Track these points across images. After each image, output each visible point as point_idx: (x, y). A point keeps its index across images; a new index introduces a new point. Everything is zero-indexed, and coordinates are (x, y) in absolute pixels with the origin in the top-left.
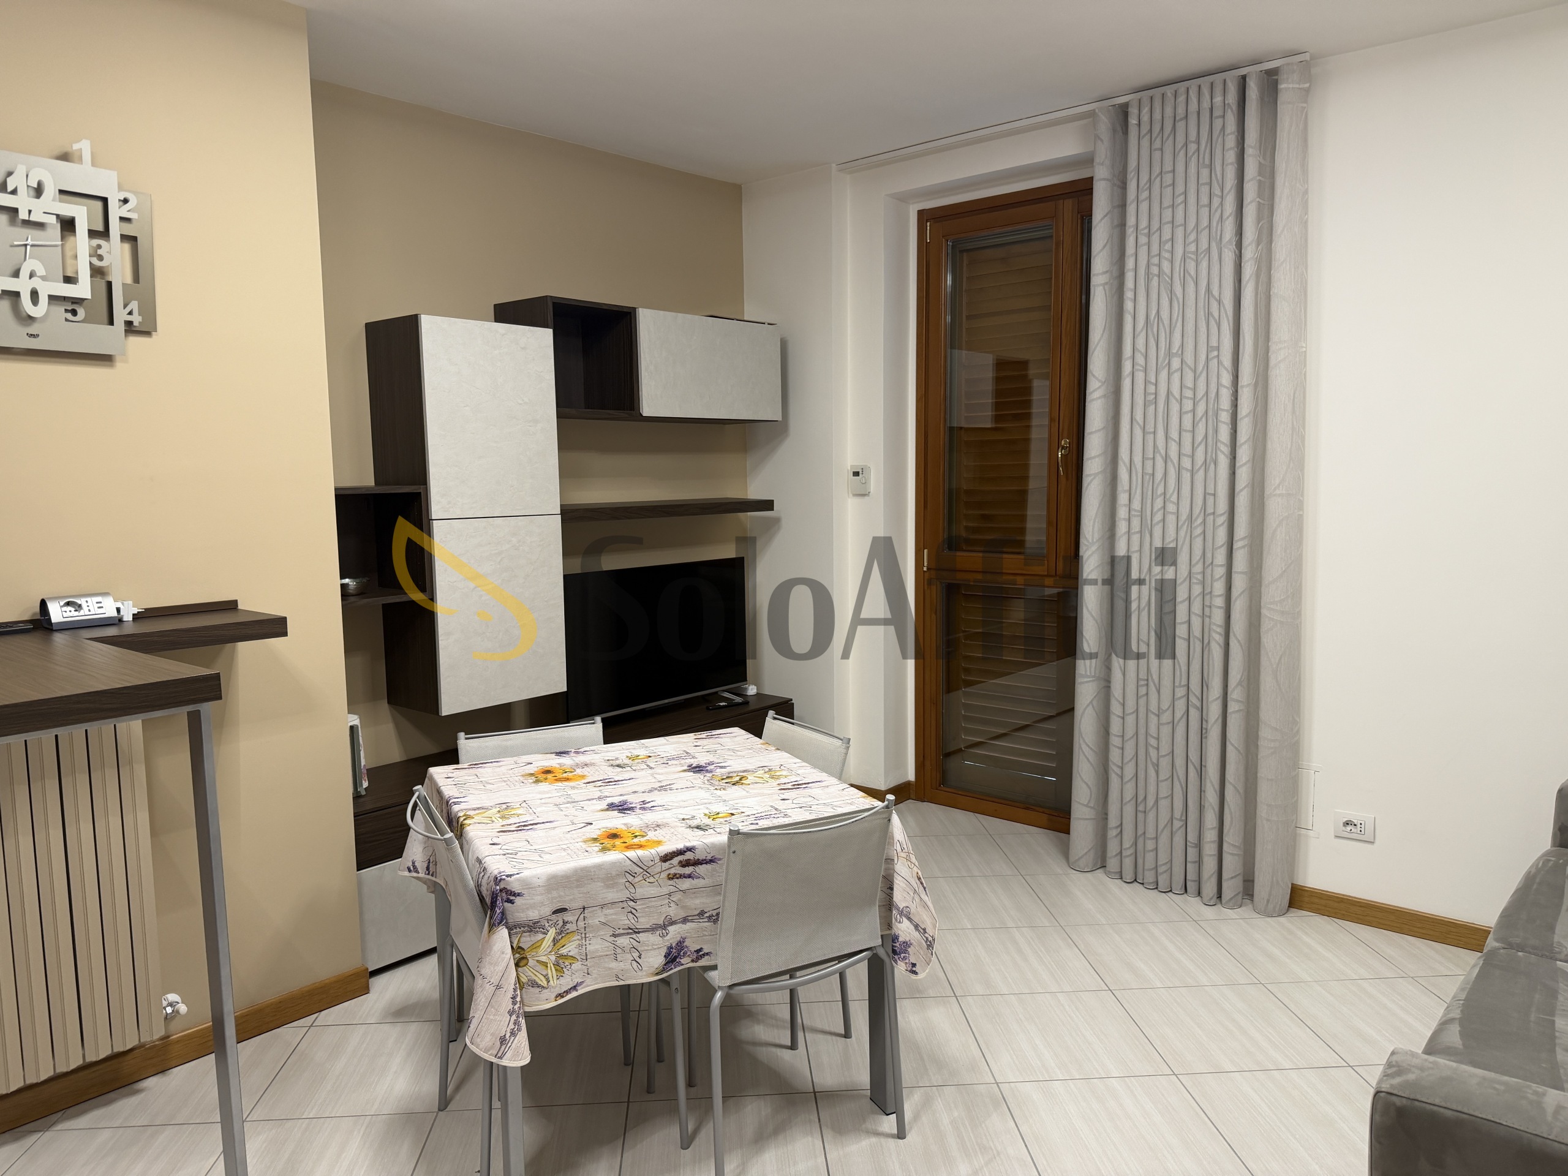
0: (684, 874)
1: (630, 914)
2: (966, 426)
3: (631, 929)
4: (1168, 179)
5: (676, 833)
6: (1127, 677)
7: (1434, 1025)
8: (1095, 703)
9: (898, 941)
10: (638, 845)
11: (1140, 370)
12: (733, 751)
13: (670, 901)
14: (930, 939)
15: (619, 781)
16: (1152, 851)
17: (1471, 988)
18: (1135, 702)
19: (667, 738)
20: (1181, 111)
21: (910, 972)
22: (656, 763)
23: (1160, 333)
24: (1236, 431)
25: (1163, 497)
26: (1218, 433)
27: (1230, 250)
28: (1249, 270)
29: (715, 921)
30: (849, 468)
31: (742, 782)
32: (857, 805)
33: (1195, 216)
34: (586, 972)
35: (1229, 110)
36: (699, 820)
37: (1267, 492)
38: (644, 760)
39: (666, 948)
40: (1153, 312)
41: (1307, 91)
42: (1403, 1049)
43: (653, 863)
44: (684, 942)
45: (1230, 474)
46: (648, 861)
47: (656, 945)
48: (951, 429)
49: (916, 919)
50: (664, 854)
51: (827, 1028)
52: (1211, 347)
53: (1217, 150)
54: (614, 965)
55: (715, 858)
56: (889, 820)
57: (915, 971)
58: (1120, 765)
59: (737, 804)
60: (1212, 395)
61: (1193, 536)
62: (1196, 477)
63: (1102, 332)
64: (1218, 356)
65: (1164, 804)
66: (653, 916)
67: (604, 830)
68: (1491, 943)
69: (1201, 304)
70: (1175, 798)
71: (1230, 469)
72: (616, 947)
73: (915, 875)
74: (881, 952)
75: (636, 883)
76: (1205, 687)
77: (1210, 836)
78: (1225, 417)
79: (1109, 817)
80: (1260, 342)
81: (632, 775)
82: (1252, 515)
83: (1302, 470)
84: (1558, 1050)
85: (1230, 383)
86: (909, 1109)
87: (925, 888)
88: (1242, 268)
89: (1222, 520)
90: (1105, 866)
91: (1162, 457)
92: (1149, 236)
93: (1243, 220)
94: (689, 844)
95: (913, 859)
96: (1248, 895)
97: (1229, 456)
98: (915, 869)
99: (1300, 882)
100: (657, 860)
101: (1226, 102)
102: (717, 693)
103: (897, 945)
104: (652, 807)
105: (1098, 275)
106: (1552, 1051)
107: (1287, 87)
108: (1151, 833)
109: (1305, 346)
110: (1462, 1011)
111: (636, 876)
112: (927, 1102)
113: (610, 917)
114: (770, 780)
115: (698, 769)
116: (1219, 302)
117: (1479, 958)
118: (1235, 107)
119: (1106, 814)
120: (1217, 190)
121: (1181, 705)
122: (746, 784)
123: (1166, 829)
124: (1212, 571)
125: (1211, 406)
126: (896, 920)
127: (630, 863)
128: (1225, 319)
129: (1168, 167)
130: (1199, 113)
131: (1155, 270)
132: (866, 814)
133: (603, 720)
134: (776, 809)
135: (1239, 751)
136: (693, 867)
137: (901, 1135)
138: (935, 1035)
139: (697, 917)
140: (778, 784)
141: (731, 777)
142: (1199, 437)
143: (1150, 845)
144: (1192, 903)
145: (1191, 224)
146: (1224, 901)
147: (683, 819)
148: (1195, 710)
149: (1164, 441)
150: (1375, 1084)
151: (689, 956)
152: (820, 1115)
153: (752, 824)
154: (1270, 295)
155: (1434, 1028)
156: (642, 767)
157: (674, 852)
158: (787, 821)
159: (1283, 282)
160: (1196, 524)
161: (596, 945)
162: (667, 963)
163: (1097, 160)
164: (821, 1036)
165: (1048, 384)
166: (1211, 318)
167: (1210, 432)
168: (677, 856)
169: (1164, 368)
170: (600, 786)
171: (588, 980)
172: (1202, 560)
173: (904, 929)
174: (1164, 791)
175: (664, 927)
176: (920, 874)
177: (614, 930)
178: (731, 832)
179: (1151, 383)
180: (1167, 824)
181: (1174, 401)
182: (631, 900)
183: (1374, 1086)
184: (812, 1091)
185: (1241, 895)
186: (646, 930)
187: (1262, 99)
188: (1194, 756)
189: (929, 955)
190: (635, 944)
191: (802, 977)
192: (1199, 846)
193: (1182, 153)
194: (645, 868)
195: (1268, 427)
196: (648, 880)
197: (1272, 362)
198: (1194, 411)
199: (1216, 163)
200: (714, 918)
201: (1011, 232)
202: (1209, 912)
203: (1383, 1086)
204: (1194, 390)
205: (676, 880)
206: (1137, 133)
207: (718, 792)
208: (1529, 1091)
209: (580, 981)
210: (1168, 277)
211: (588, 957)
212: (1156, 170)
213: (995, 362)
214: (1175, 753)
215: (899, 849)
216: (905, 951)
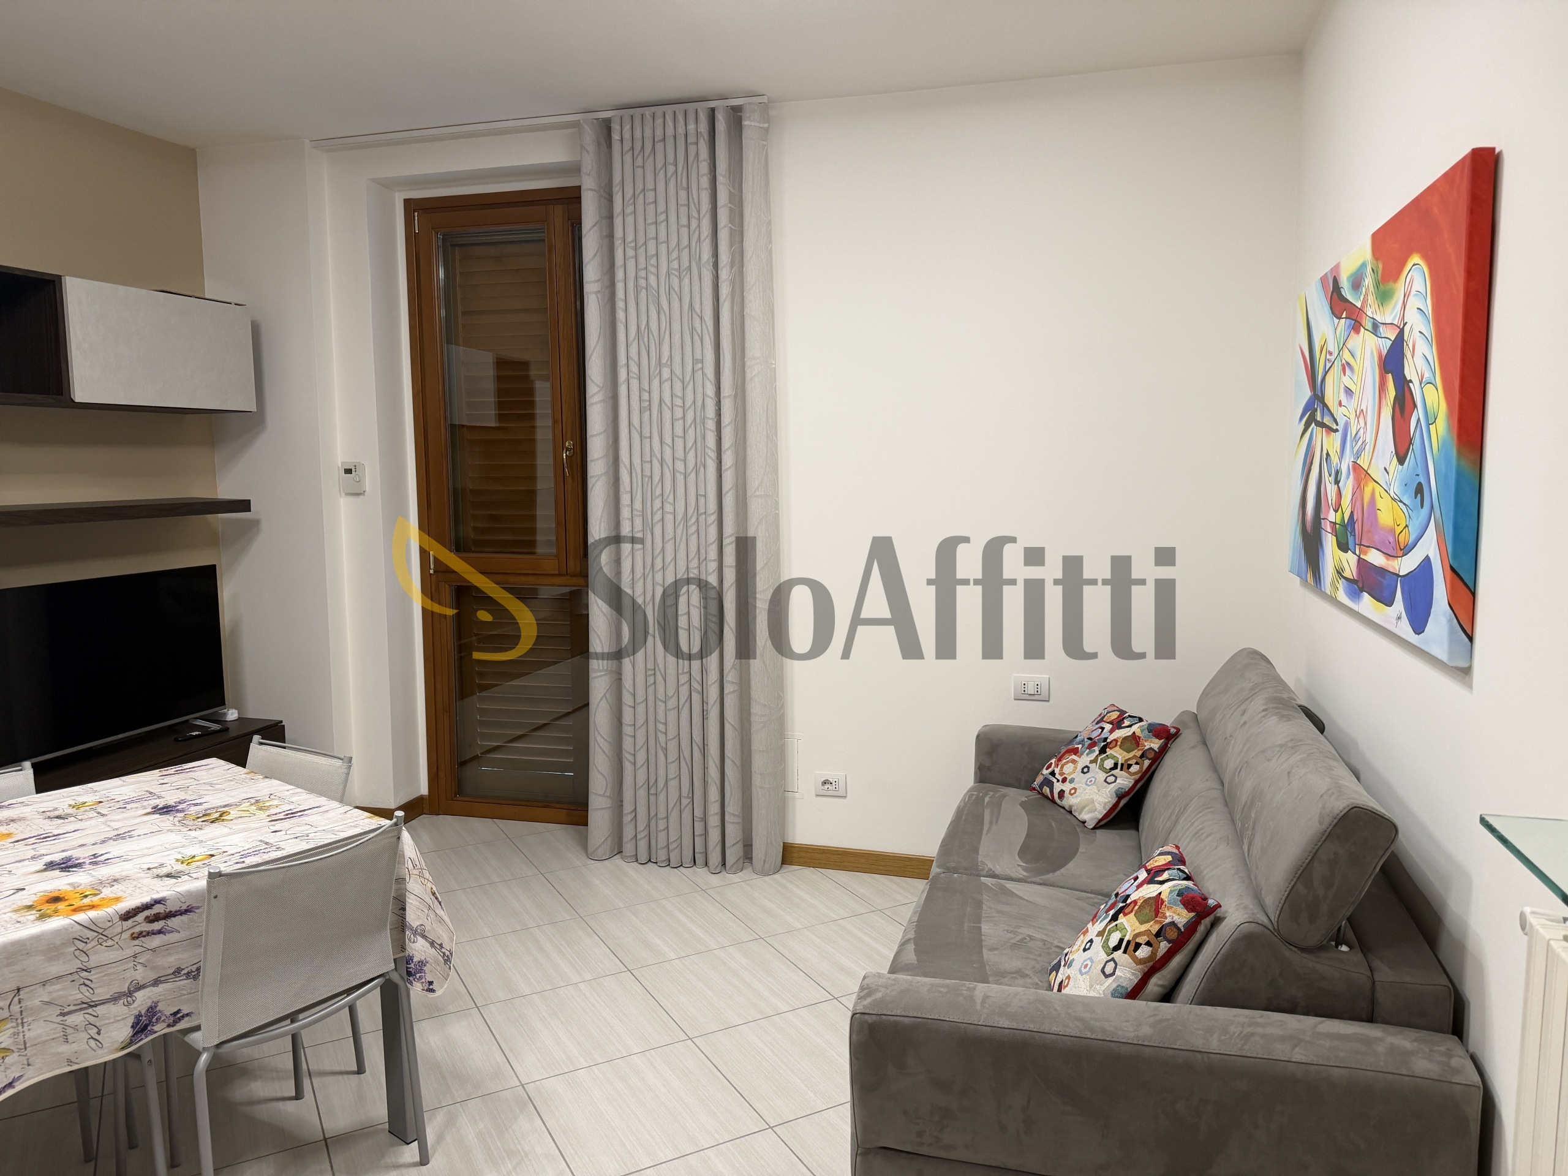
0: (153, 930)
1: (83, 986)
2: (468, 424)
3: (85, 1003)
4: (650, 196)
5: (139, 885)
6: (636, 668)
7: (896, 947)
8: (608, 696)
9: (412, 962)
10: (89, 906)
11: (635, 378)
12: (211, 785)
13: (135, 963)
14: (447, 953)
15: (60, 835)
16: (664, 830)
17: (921, 911)
18: (644, 691)
19: (123, 778)
20: (659, 133)
21: (427, 991)
22: (110, 809)
23: (650, 343)
24: (720, 438)
25: (661, 498)
26: (706, 440)
27: (708, 270)
28: (725, 291)
29: (195, 978)
30: (340, 466)
31: (223, 818)
32: (362, 827)
33: (676, 235)
34: (26, 1062)
35: (702, 138)
36: (170, 867)
37: (749, 494)
38: (93, 807)
39: (133, 1017)
40: (644, 323)
41: (767, 130)
42: (872, 972)
43: (111, 924)
44: (156, 1007)
45: (717, 477)
46: (104, 922)
47: (120, 1016)
48: (453, 426)
49: (431, 936)
50: (125, 911)
51: (337, 1068)
52: (697, 360)
53: (692, 175)
54: (64, 1048)
55: (193, 907)
56: (399, 838)
57: (431, 989)
58: (633, 752)
59: (217, 843)
60: (699, 404)
61: (688, 534)
62: (688, 480)
63: (597, 339)
64: (702, 368)
65: (673, 784)
66: (114, 984)
67: (42, 894)
68: (935, 870)
69: (685, 320)
70: (682, 777)
71: (717, 473)
72: (65, 1027)
73: (429, 891)
74: (395, 977)
75: (88, 950)
76: (704, 672)
77: (714, 808)
78: (711, 425)
79: (624, 803)
80: (737, 358)
81: (78, 825)
82: (737, 514)
83: (777, 474)
84: (985, 951)
85: (714, 395)
86: (431, 1135)
87: (440, 903)
88: (719, 288)
89: (713, 518)
90: (622, 852)
91: (658, 461)
92: (636, 249)
93: (719, 243)
94: (156, 896)
95: (427, 875)
96: (748, 858)
97: (716, 460)
98: (429, 885)
99: (790, 840)
100: (116, 919)
101: (699, 131)
102: (187, 721)
103: (412, 965)
104: (105, 860)
105: (590, 282)
106: (981, 952)
107: (750, 123)
108: (662, 813)
109: (774, 363)
110: (915, 931)
111: (88, 941)
112: (451, 1121)
113: (55, 995)
114: (258, 813)
115: (166, 810)
116: (701, 318)
117: (928, 883)
118: (706, 136)
119: (622, 801)
120: (694, 213)
121: (684, 691)
122: (227, 820)
123: (675, 809)
124: (706, 566)
125: (698, 414)
126: (410, 940)
127: (80, 927)
128: (707, 335)
129: (650, 185)
130: (675, 137)
131: (643, 283)
132: (372, 835)
133: (33, 766)
134: (267, 843)
135: (736, 729)
136: (164, 921)
137: (424, 1160)
138: (457, 1051)
139: (173, 976)
140: (268, 816)
141: (209, 814)
142: (690, 444)
143: (662, 825)
144: (701, 872)
145: (673, 243)
146: (727, 867)
147: (149, 869)
148: (696, 694)
149: (660, 447)
150: (852, 1007)
151: (163, 1021)
152: (332, 1161)
153: (237, 863)
154: (744, 315)
155: (895, 950)
156: (91, 816)
157: (138, 908)
158: (279, 854)
159: (754, 306)
160: (690, 523)
161: (38, 1030)
162: (134, 1034)
163: (584, 170)
164: (331, 1078)
165: (549, 386)
166: (694, 333)
167: (699, 439)
168: (142, 911)
169: (655, 377)
170: (33, 844)
171: (30, 1072)
172: (697, 556)
173: (418, 948)
174: (673, 771)
175: (130, 993)
176: (434, 889)
177: (63, 1008)
178: (211, 876)
179: (644, 390)
180: (676, 804)
181: (666, 408)
182: (83, 970)
183: (851, 1009)
184: (322, 1138)
185: (741, 860)
186: (104, 1002)
187: (729, 132)
188: (697, 737)
189: (447, 970)
190: (91, 1019)
191: (304, 1019)
192: (704, 820)
193: (662, 173)
194: (101, 931)
195: (747, 435)
196: (105, 944)
197: (748, 376)
198: (684, 417)
199: (693, 188)
200: (193, 974)
201: (500, 232)
202: (715, 880)
203: (858, 1008)
204: (683, 399)
205: (142, 938)
206: (620, 149)
207: (193, 833)
208: (964, 988)
209: (17, 1075)
210: (655, 291)
211: (28, 1045)
212: (639, 186)
213: (495, 361)
214: (681, 736)
215: (410, 866)
216: (421, 971)
